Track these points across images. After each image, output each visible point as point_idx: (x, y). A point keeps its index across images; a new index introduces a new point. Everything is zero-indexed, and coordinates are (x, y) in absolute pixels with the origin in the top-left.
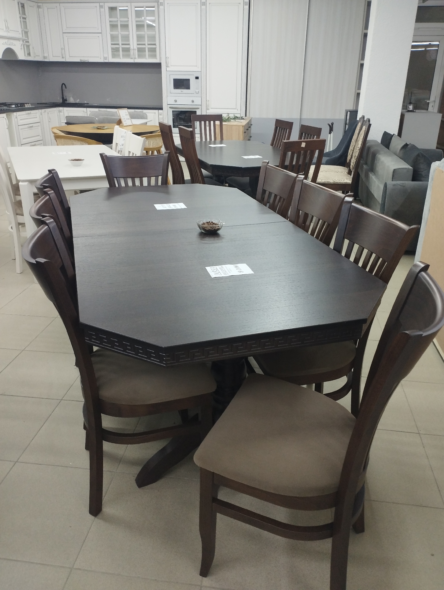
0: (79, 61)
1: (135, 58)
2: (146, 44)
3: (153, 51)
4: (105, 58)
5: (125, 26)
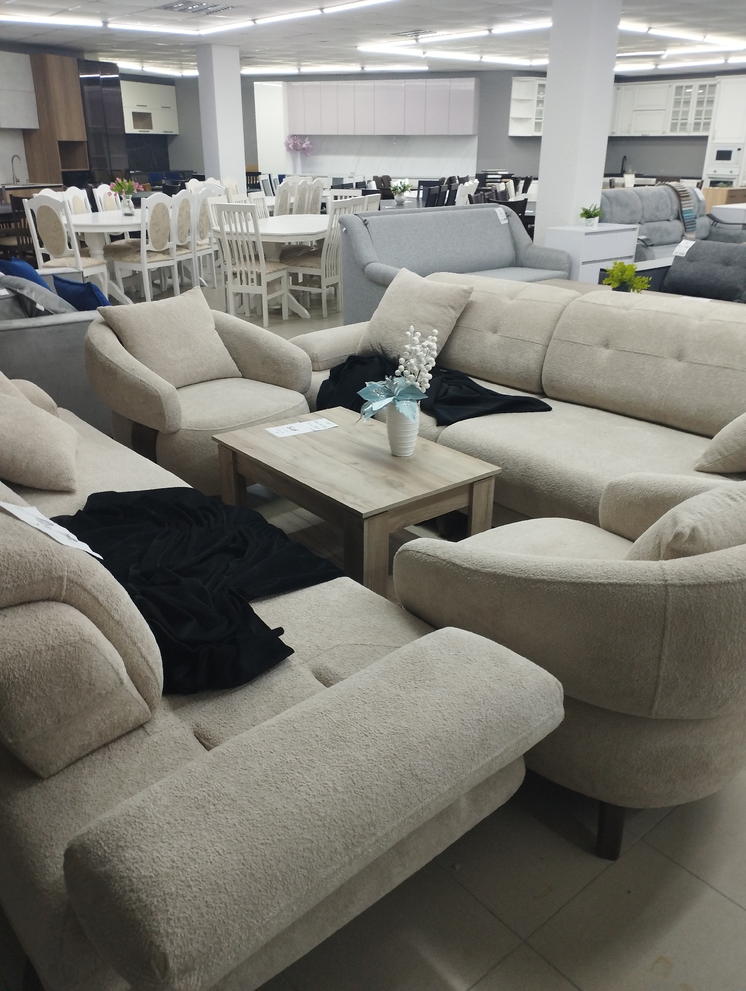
0: (641, 135)
1: (690, 132)
2: (703, 118)
3: (707, 125)
4: (664, 133)
5: (687, 103)
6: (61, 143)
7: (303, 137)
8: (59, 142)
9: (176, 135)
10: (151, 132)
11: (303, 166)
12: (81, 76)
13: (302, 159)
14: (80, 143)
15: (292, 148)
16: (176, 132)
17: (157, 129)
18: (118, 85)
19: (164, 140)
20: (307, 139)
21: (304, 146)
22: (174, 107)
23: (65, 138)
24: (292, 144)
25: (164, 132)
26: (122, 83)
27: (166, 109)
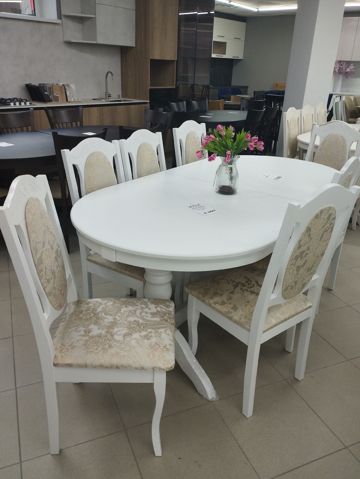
6: (153, 62)
7: (348, 63)
8: (151, 60)
9: (240, 60)
10: (224, 57)
11: (342, 86)
12: (180, 14)
13: (342, 80)
14: (172, 62)
15: (337, 71)
16: (241, 57)
17: (228, 55)
18: (212, 21)
19: (231, 63)
20: (352, 65)
21: (348, 70)
22: (243, 39)
23: (157, 57)
24: (338, 68)
25: (233, 57)
26: (216, 19)
27: (238, 40)
